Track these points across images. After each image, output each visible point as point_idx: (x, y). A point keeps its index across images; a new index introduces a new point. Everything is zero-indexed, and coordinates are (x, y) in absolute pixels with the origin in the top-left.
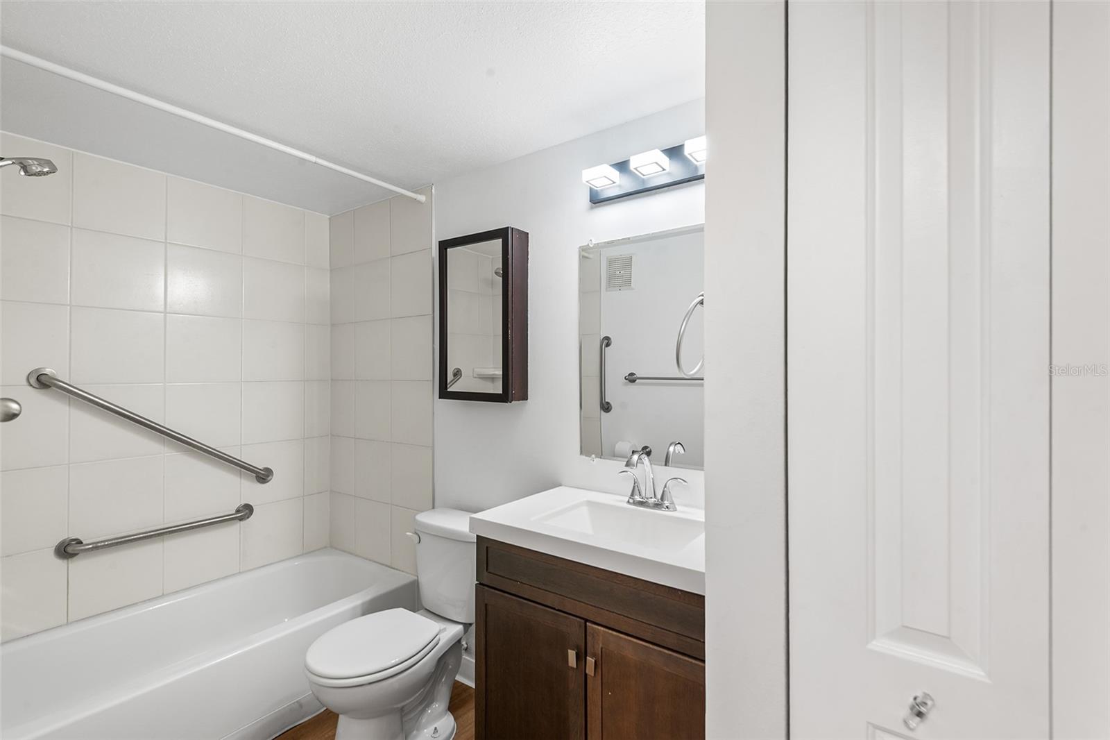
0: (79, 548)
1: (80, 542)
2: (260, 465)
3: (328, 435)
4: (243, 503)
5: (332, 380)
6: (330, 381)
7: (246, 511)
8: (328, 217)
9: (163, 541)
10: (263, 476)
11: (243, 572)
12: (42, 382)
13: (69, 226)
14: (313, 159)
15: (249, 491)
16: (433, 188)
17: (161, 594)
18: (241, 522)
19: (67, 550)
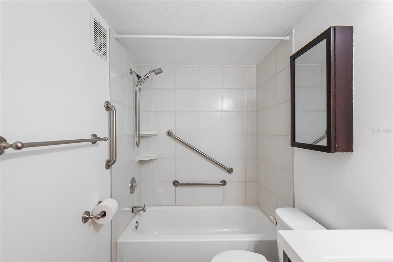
0: (177, 184)
1: (178, 182)
2: (229, 167)
3: (255, 158)
4: (223, 179)
5: (257, 135)
6: (256, 135)
7: (224, 183)
8: (255, 65)
9: (199, 187)
10: (230, 171)
11: (223, 205)
12: (169, 134)
13: (174, 88)
14: (228, 37)
15: (225, 176)
16: (293, 29)
17: (198, 205)
18: (222, 186)
19: (175, 183)
